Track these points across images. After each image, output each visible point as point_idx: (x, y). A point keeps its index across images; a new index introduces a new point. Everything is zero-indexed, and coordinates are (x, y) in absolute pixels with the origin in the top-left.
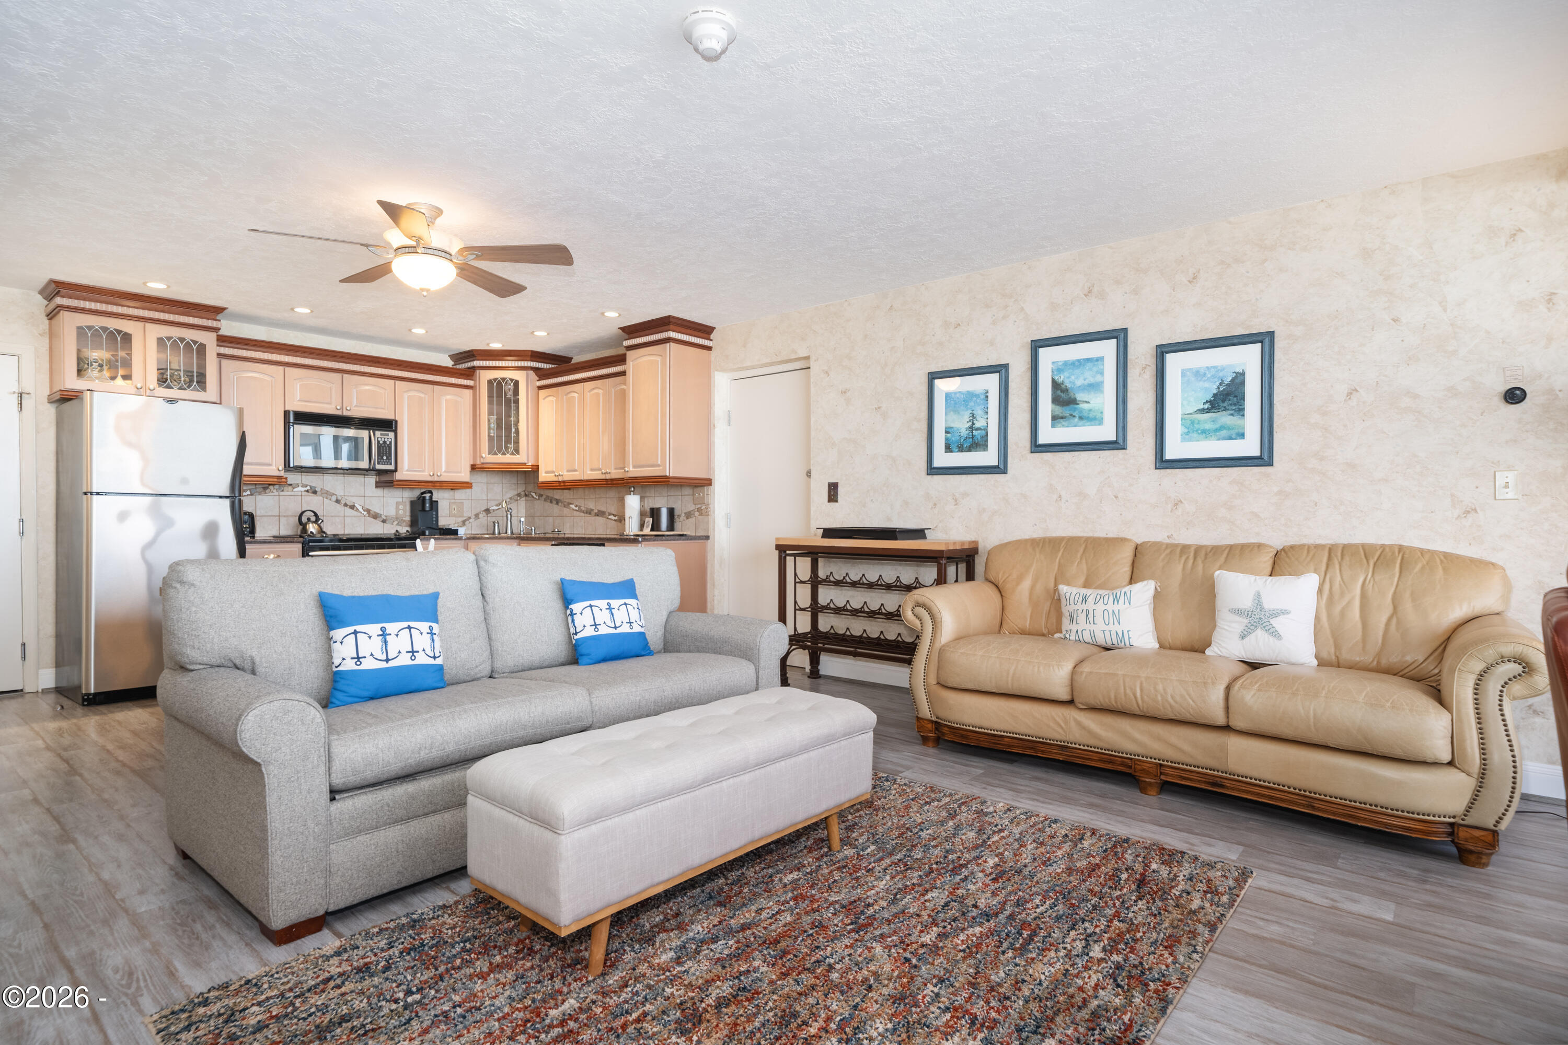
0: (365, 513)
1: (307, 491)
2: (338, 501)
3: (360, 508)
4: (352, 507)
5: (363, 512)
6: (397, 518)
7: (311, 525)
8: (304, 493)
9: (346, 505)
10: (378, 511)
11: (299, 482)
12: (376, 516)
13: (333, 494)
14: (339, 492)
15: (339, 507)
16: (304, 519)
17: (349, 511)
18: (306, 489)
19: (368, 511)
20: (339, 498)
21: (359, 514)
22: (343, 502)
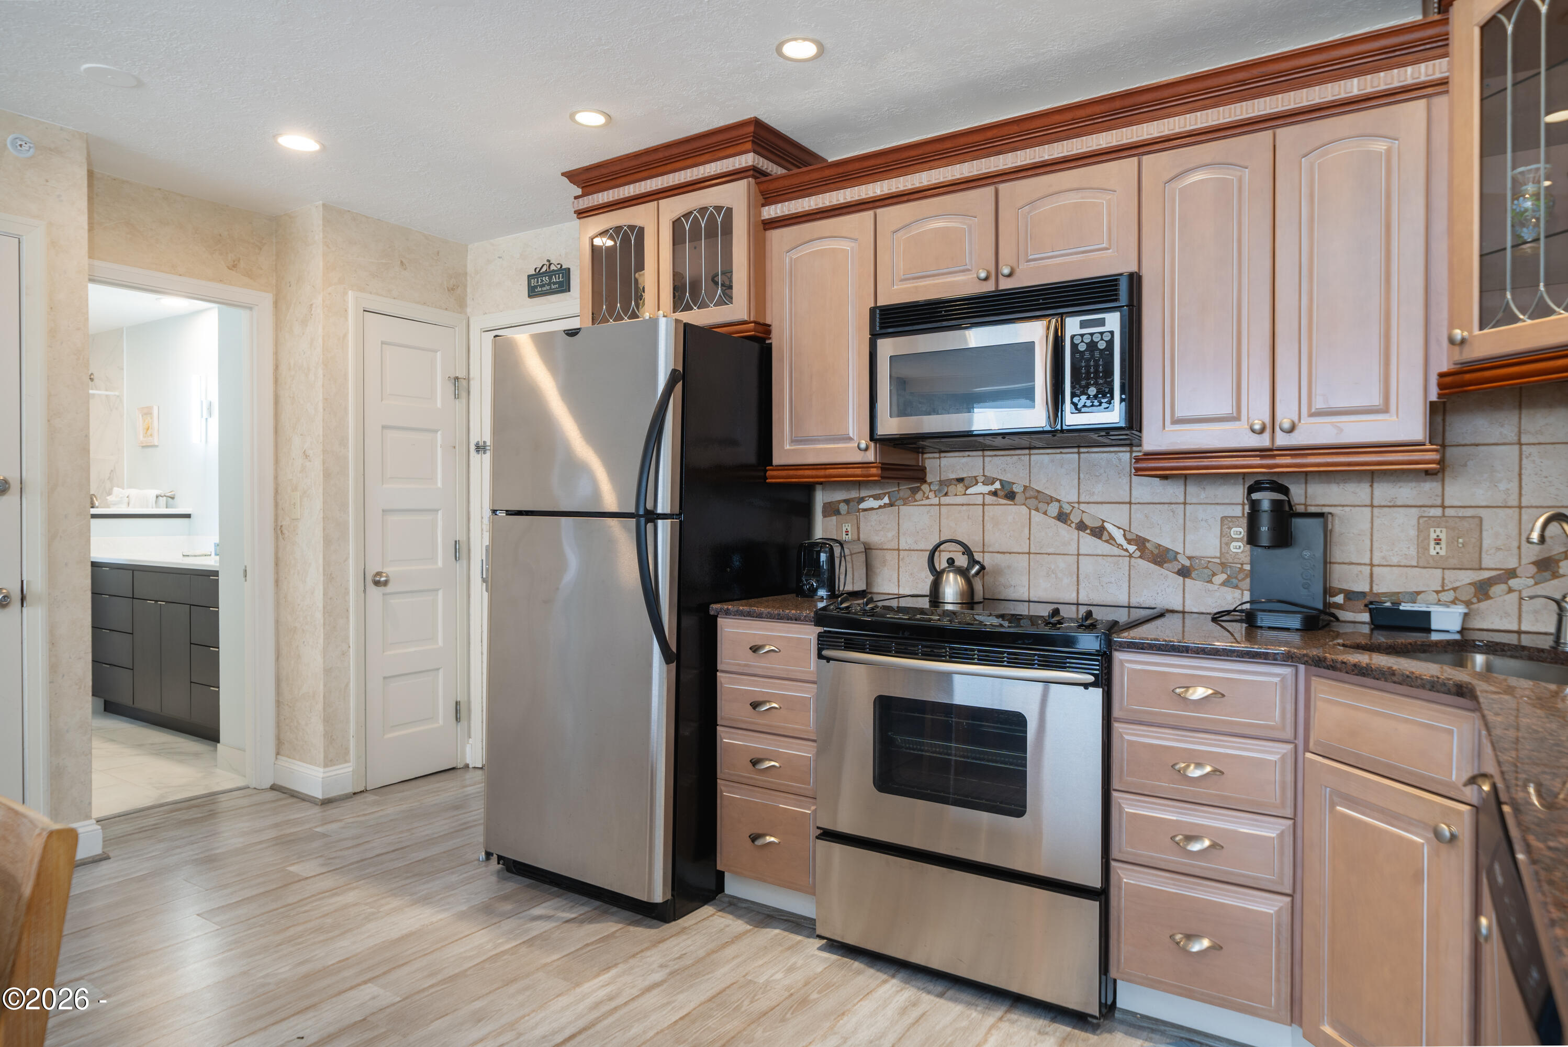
0: (1132, 548)
1: (995, 493)
2: (1062, 517)
3: (1118, 535)
4: (1099, 532)
5: (1125, 545)
6: (1223, 565)
7: (951, 575)
8: (989, 499)
9: (1081, 526)
10: (1166, 542)
11: (978, 472)
12: (1161, 557)
13: (1052, 499)
14: (1067, 494)
15: (1067, 533)
16: (941, 563)
17: (1089, 543)
18: (992, 488)
19: (1141, 543)
20: (1067, 508)
21: (1116, 551)
22: (1075, 518)
